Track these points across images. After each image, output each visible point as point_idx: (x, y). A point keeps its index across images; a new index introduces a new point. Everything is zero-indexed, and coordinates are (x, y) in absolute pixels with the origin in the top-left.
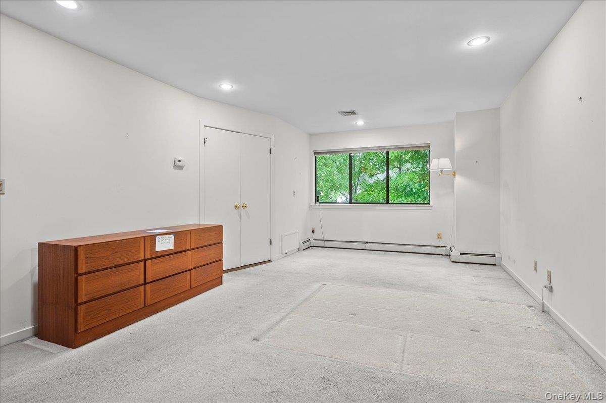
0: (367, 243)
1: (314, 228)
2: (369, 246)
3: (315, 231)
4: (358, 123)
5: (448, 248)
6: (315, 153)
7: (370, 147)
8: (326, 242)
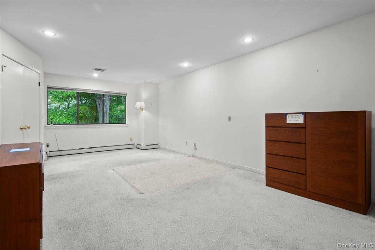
0: (92, 148)
1: (48, 144)
2: (94, 150)
3: (50, 145)
4: (94, 75)
5: (136, 144)
6: (48, 88)
7: (94, 90)
8: (60, 152)
